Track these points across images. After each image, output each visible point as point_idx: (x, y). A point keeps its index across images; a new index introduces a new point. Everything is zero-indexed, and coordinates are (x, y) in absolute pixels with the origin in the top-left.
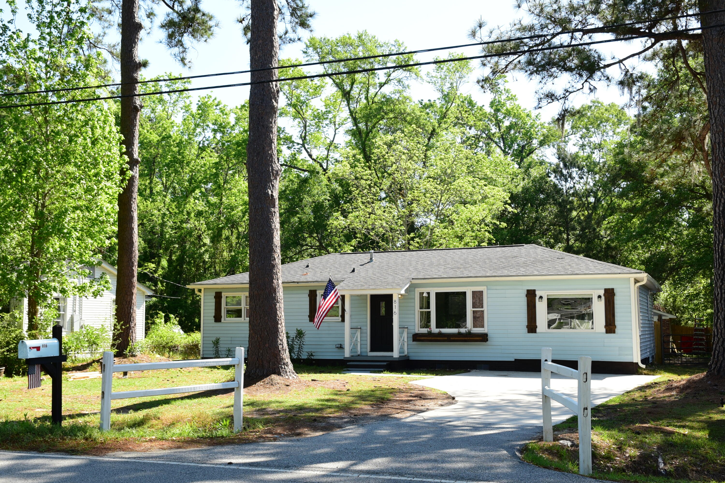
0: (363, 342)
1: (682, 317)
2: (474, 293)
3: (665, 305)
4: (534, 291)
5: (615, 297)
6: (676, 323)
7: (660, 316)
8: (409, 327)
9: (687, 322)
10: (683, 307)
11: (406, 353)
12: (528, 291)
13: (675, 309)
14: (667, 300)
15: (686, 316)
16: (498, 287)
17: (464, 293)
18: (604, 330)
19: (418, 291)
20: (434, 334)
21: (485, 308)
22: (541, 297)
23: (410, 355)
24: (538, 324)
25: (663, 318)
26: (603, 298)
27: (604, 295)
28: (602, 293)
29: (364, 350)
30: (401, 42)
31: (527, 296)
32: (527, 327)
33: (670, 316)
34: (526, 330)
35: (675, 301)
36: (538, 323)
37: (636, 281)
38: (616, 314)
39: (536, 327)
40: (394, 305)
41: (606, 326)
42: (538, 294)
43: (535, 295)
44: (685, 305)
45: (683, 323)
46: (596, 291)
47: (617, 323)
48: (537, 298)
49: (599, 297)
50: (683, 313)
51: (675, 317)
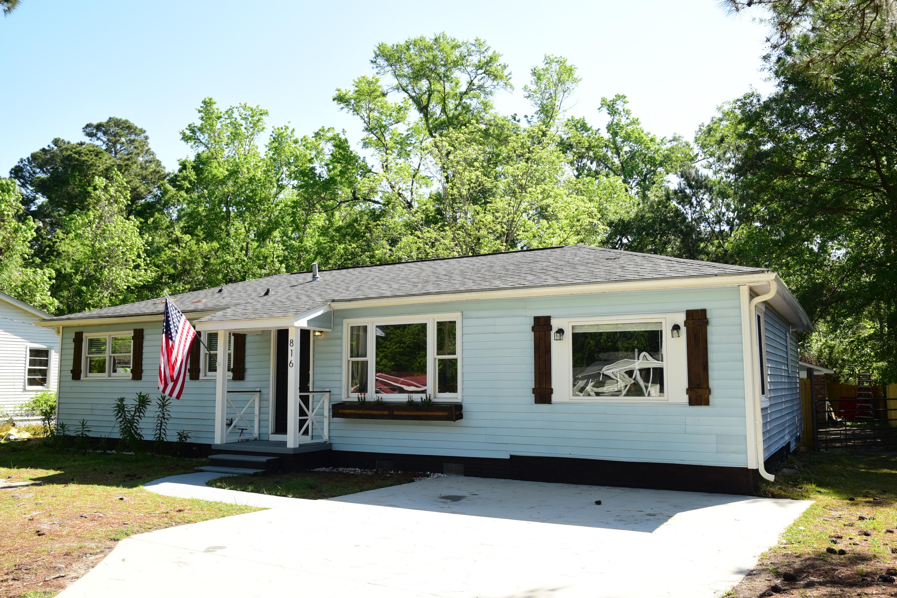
0: (263, 416)
1: (841, 372)
2: (440, 325)
3: (819, 357)
4: (548, 319)
5: (710, 329)
6: (833, 379)
7: (810, 371)
8: (334, 391)
9: (848, 379)
10: (843, 360)
11: (326, 438)
12: (537, 320)
13: (831, 362)
14: (821, 350)
15: (846, 371)
16: (481, 314)
17: (423, 327)
18: (685, 398)
19: (349, 323)
20: (370, 403)
21: (458, 356)
22: (561, 331)
23: (334, 441)
24: (554, 385)
25: (815, 373)
26: (683, 329)
27: (686, 323)
28: (681, 319)
29: (263, 430)
30: (482, 41)
31: (533, 329)
32: (534, 391)
33: (825, 371)
34: (532, 397)
35: (831, 353)
36: (555, 383)
37: (753, 293)
38: (711, 365)
39: (551, 391)
40: (290, 348)
41: (689, 391)
42: (555, 324)
43: (550, 328)
44: (845, 357)
45: (842, 380)
46: (668, 316)
47: (713, 383)
48: (553, 333)
49: (676, 328)
50: (842, 367)
51: (833, 372)
